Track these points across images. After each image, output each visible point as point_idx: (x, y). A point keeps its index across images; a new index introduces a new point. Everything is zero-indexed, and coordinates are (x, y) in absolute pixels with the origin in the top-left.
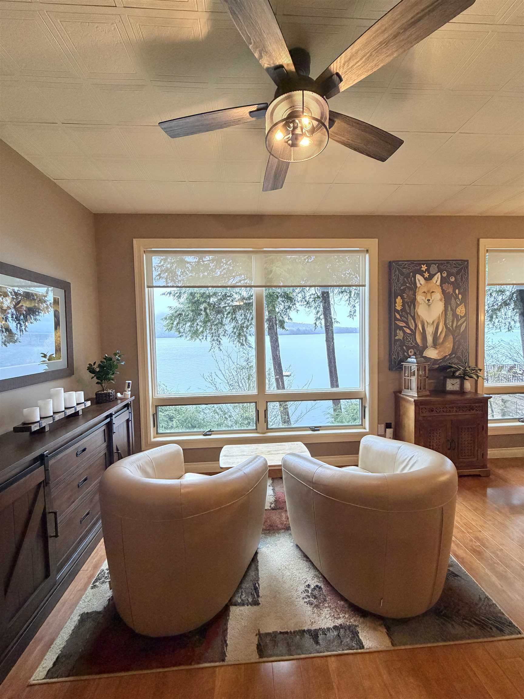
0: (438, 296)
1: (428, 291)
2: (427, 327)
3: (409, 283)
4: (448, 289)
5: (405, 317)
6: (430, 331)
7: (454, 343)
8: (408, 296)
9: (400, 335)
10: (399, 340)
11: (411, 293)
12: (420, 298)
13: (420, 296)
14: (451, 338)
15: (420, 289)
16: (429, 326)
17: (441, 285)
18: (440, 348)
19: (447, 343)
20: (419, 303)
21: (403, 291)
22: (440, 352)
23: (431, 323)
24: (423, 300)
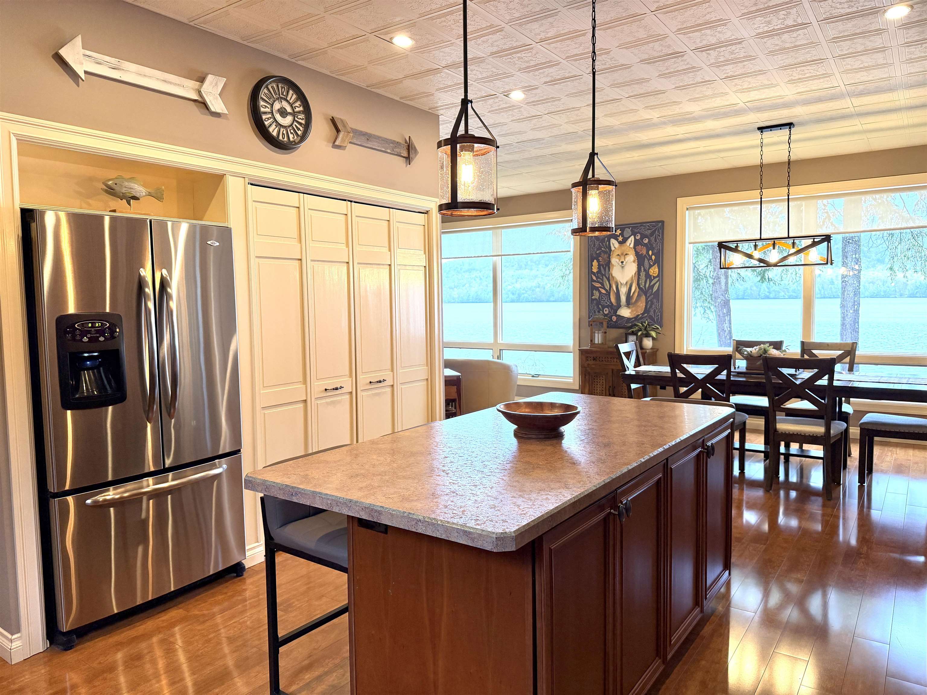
0: (631, 257)
1: (622, 254)
2: (621, 287)
3: (604, 248)
4: (641, 251)
5: (601, 279)
6: (623, 291)
7: (647, 303)
8: (603, 259)
9: (596, 295)
10: (596, 299)
11: (606, 256)
12: (614, 261)
13: (615, 259)
14: (643, 298)
15: (614, 252)
16: (622, 286)
17: (635, 247)
18: (633, 307)
19: (640, 303)
20: (613, 265)
21: (599, 255)
22: (632, 311)
23: (625, 283)
24: (617, 262)
